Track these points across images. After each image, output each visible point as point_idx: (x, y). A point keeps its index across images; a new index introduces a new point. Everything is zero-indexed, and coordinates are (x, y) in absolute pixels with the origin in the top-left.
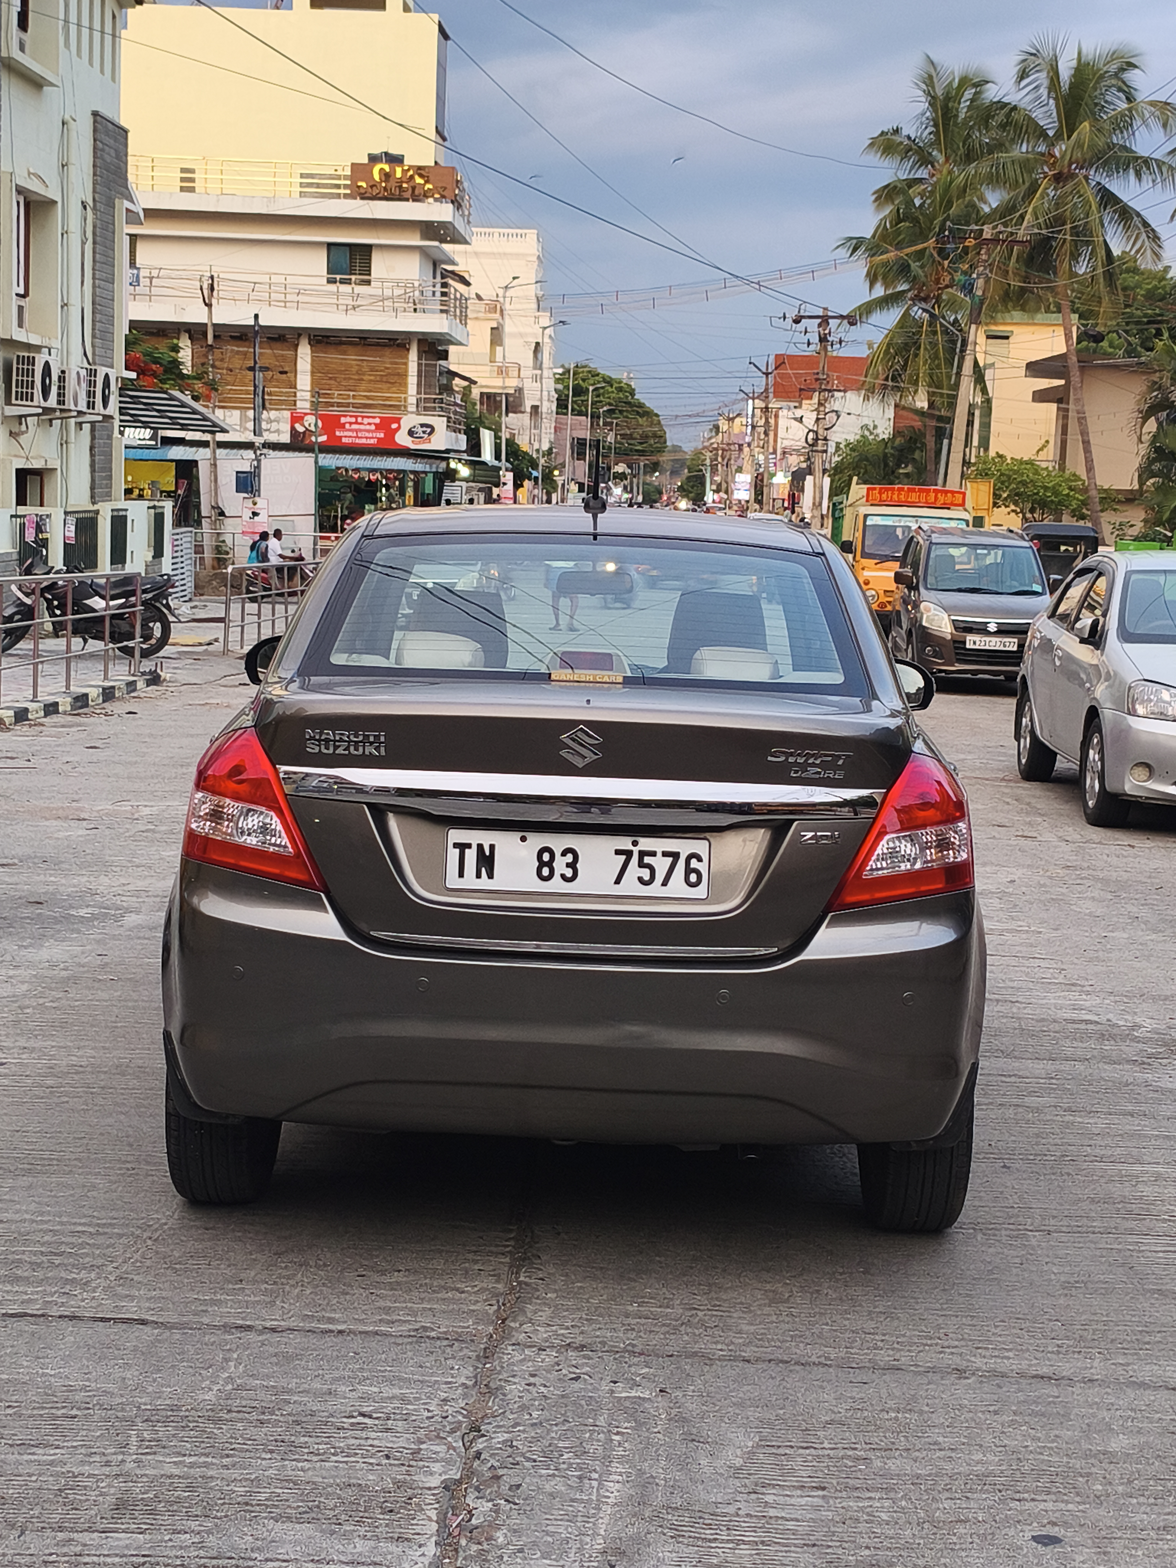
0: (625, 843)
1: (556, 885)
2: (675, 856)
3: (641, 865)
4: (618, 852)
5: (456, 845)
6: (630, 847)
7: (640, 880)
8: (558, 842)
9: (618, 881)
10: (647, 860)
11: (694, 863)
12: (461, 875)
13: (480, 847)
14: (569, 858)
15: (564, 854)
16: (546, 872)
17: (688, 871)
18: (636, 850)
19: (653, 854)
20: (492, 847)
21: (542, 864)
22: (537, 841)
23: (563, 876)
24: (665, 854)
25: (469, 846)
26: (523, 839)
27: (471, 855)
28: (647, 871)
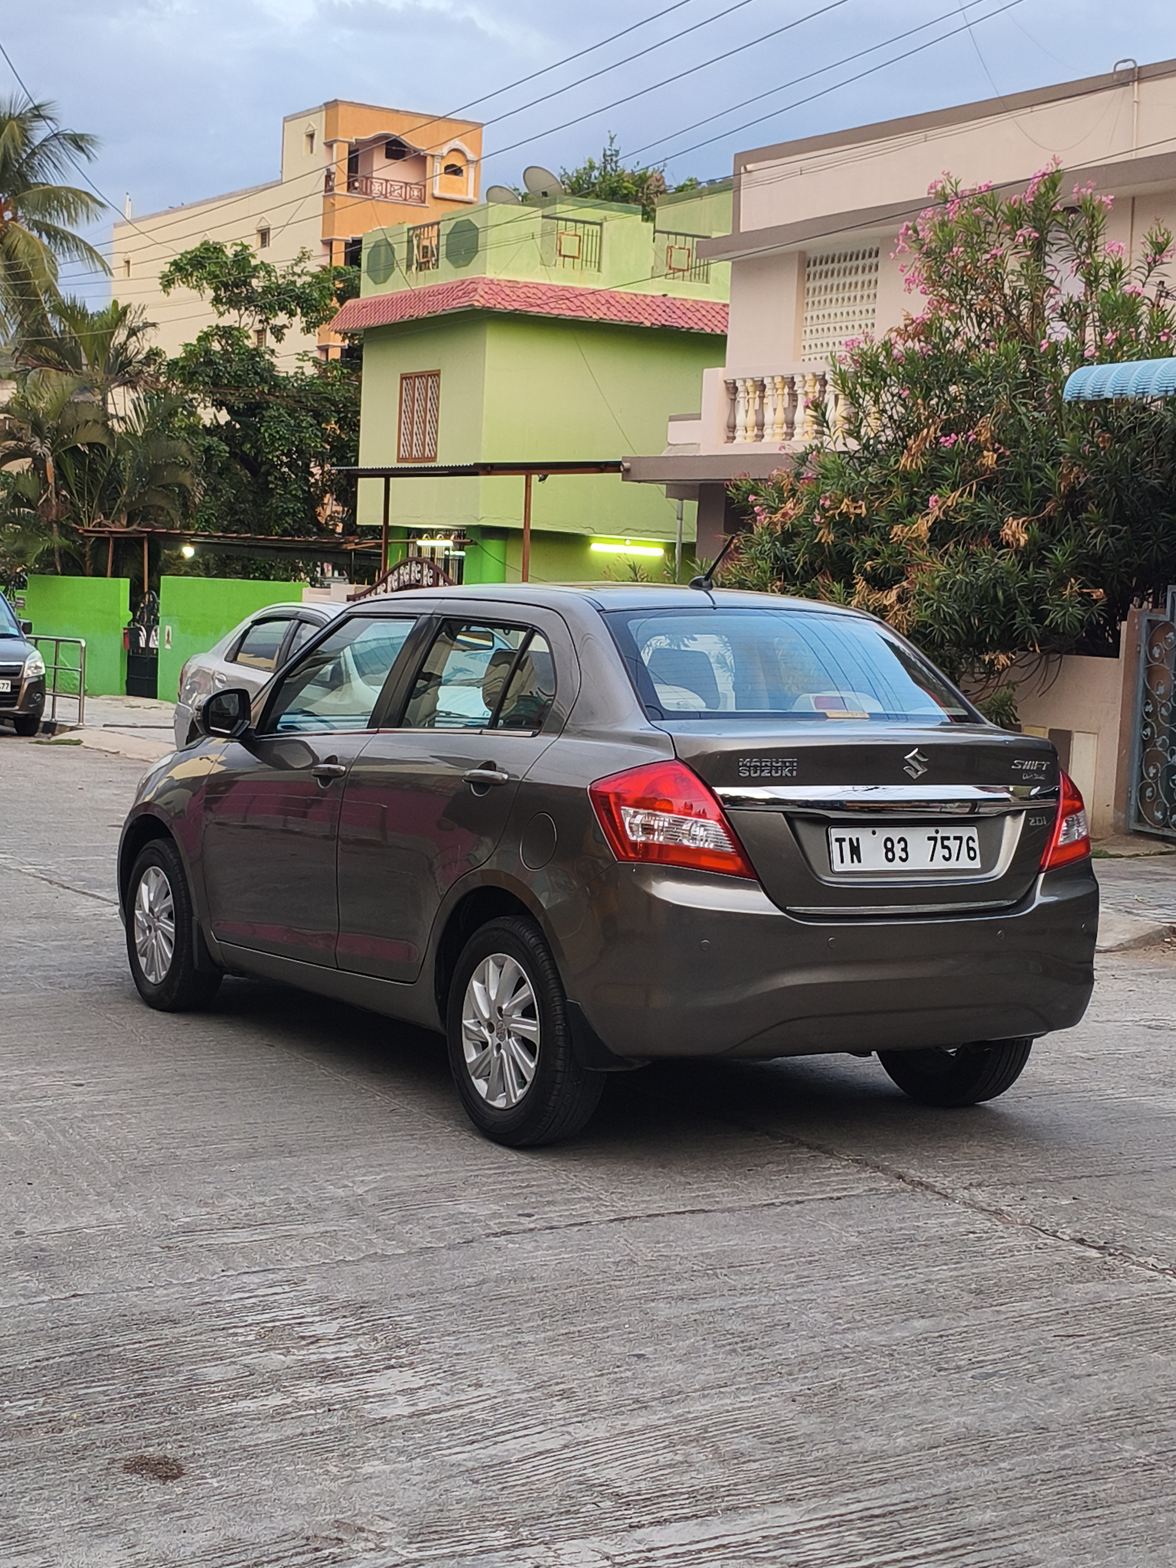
0: (932, 832)
1: (897, 865)
2: (961, 839)
3: (944, 847)
4: (930, 839)
5: (837, 840)
6: (935, 834)
7: (944, 857)
8: (895, 833)
9: (932, 860)
10: (946, 843)
11: (971, 844)
12: (842, 861)
13: (851, 840)
14: (902, 844)
15: (899, 842)
16: (890, 855)
17: (970, 849)
18: (939, 836)
19: (948, 838)
20: (858, 839)
21: (888, 850)
22: (883, 833)
23: (900, 858)
24: (955, 838)
25: (844, 840)
26: (874, 833)
27: (846, 846)
28: (946, 851)
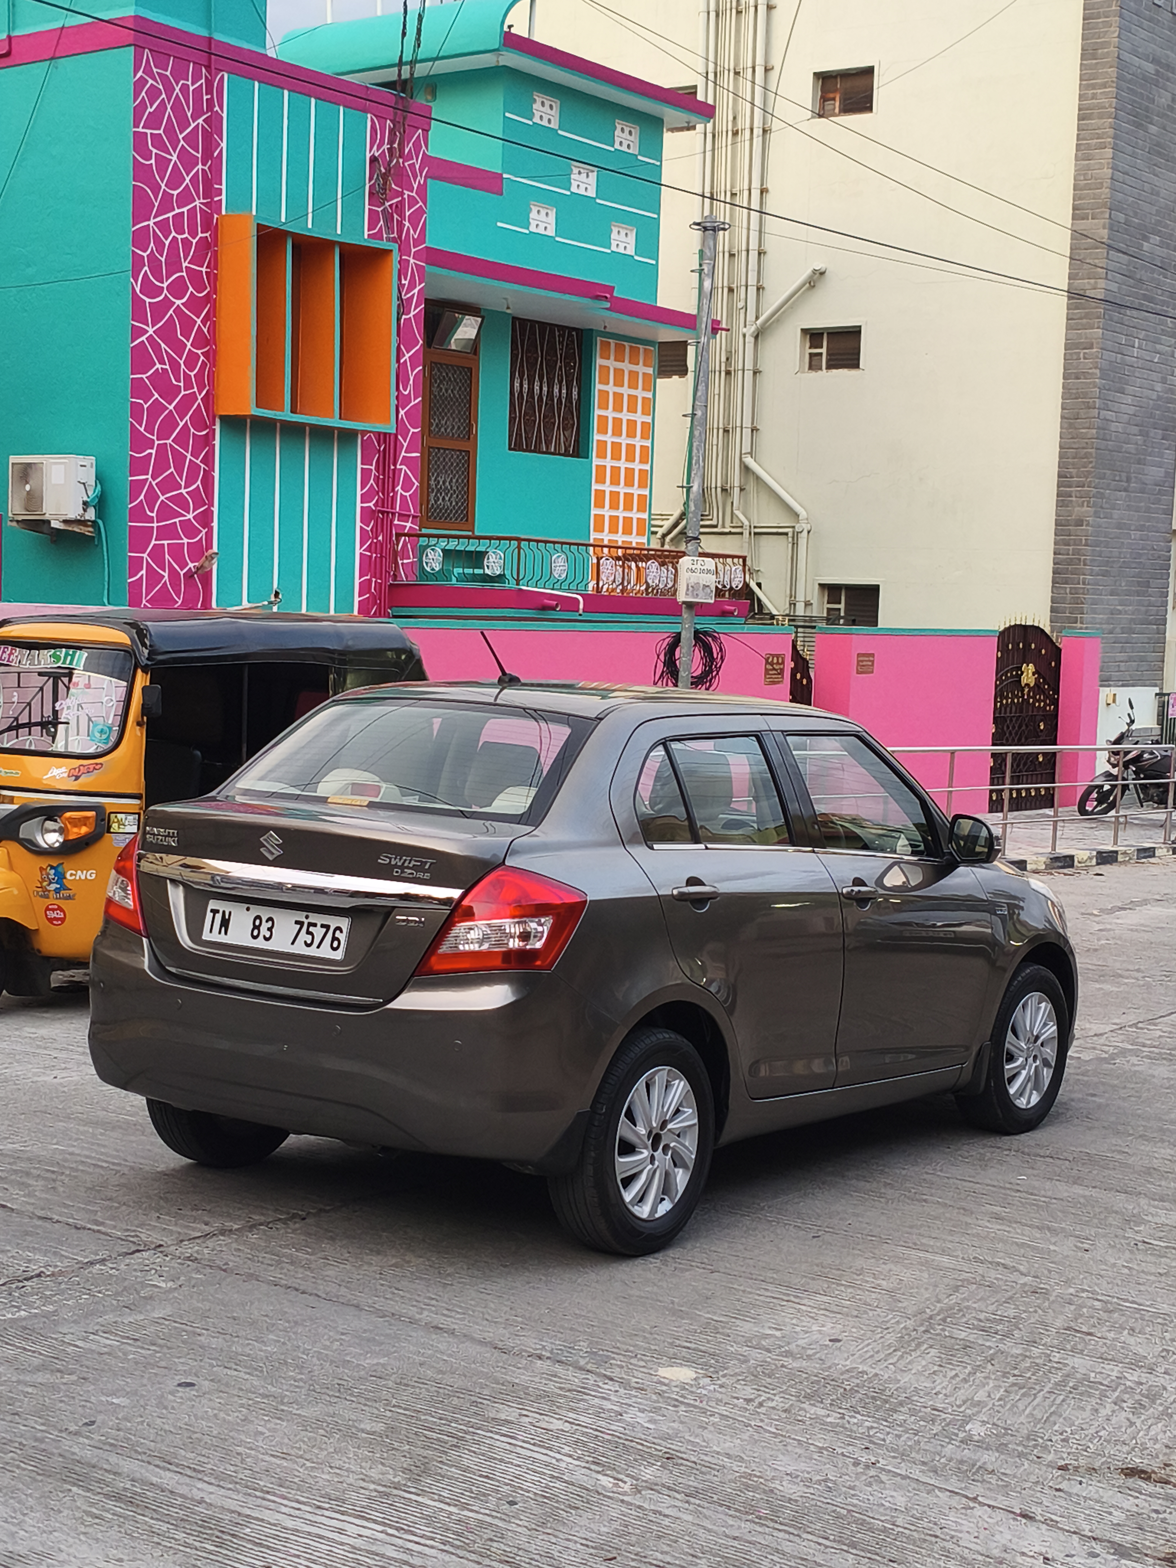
0: (301, 916)
1: (260, 943)
2: (327, 927)
3: (308, 932)
4: (297, 922)
5: (212, 911)
6: (304, 920)
7: (305, 942)
8: (265, 912)
9: (293, 943)
10: (311, 929)
11: (338, 934)
12: (211, 931)
13: (224, 912)
14: (270, 924)
15: (267, 921)
16: (256, 933)
17: (335, 939)
18: (306, 922)
19: (315, 925)
20: (230, 913)
21: (254, 927)
22: (255, 911)
23: (264, 937)
24: (323, 926)
25: (218, 911)
26: (248, 909)
27: (219, 917)
28: (310, 937)
